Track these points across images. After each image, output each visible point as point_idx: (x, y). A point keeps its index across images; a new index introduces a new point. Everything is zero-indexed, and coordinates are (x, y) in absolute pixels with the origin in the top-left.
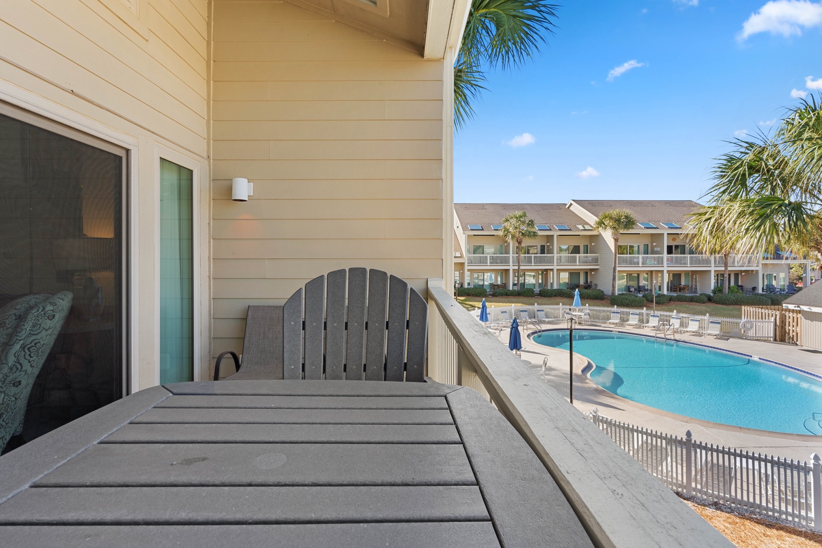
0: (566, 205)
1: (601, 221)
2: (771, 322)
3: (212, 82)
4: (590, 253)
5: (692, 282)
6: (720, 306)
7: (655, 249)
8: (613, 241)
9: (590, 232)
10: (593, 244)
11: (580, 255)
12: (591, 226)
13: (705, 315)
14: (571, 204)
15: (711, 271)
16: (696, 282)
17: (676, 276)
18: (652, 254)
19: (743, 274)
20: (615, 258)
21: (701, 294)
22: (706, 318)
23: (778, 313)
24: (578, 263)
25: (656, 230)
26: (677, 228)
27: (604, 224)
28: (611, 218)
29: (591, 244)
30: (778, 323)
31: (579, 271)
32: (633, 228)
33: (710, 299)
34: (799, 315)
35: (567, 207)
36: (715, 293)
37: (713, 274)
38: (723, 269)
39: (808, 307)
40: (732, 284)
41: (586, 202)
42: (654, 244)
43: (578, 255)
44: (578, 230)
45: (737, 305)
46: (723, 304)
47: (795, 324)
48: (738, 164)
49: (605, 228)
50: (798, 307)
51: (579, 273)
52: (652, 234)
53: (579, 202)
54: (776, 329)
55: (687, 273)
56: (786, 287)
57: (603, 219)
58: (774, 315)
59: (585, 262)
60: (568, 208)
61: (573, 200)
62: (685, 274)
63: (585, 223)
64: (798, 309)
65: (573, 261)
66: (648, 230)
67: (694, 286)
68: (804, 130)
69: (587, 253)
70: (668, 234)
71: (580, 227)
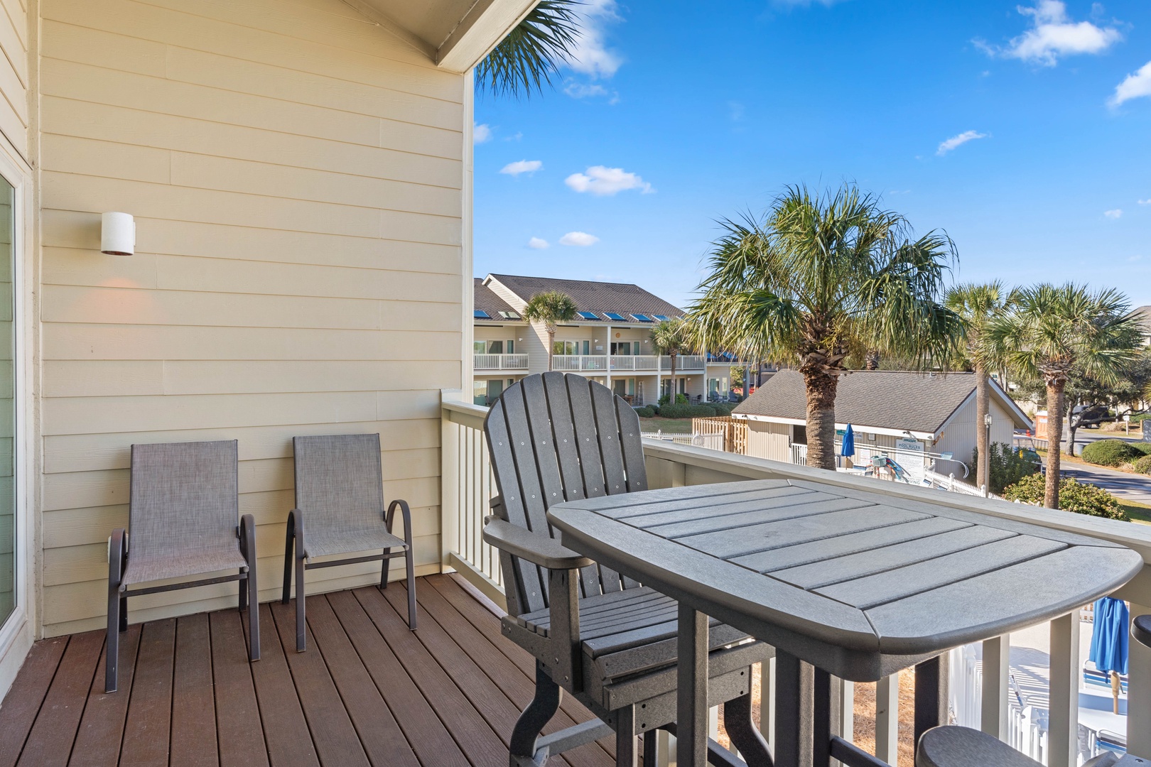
0: (483, 280)
1: (533, 306)
2: (720, 436)
3: (39, 19)
4: (516, 353)
5: (637, 389)
6: (668, 420)
7: (597, 347)
8: (548, 335)
9: (516, 322)
10: (520, 339)
11: (503, 355)
12: (518, 314)
13: (657, 432)
14: (490, 280)
15: (657, 376)
16: (641, 391)
17: (620, 383)
18: (593, 354)
19: (689, 379)
20: (551, 360)
21: (647, 406)
22: (657, 435)
23: (727, 424)
24: (500, 368)
25: (599, 322)
26: (622, 320)
27: (537, 312)
28: (546, 304)
29: (517, 338)
30: (727, 437)
31: (501, 379)
32: (572, 319)
33: (657, 412)
34: (746, 426)
35: (483, 283)
36: (662, 404)
37: (659, 379)
38: (669, 373)
39: (754, 416)
40: (678, 392)
41: (510, 279)
42: (596, 341)
43: (500, 355)
44: (501, 318)
45: (684, 417)
46: (670, 417)
47: (742, 436)
48: (737, 253)
49: (538, 317)
50: (746, 416)
51: (502, 381)
52: (593, 327)
53: (500, 278)
54: (725, 443)
55: (631, 378)
56: (728, 395)
57: (535, 304)
58: (723, 427)
59: (509, 366)
60: (486, 285)
61: (492, 274)
62: (630, 380)
63: (508, 308)
64: (745, 418)
65: (494, 363)
66: (589, 321)
67: (639, 396)
68: (793, 224)
69: (512, 353)
70: (612, 328)
71: (503, 314)
